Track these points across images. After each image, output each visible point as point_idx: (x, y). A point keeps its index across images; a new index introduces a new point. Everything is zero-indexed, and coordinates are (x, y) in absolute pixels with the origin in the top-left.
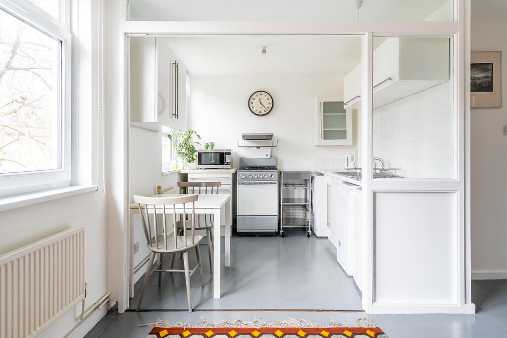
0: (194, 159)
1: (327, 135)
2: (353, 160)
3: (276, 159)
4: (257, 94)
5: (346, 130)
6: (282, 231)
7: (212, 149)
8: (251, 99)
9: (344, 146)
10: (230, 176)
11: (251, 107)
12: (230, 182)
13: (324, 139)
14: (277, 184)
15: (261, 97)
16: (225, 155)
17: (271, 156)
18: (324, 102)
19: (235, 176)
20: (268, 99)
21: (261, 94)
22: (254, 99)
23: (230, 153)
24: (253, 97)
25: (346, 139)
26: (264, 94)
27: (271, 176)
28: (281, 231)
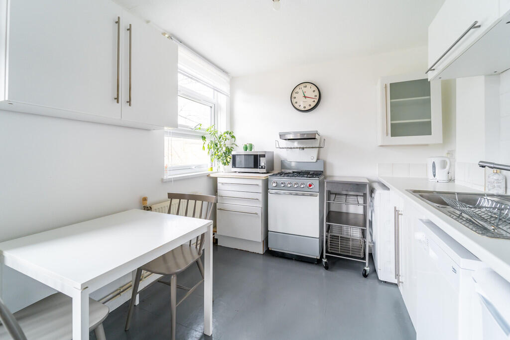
0: (228, 162)
1: (396, 130)
2: (444, 167)
3: (325, 163)
4: (300, 86)
5: (430, 122)
6: (326, 260)
7: (251, 150)
8: (294, 93)
9: (427, 145)
10: (260, 183)
11: (294, 103)
12: (260, 189)
13: (392, 136)
14: (318, 197)
15: (304, 89)
16: (260, 157)
17: (318, 159)
18: (391, 84)
19: (266, 183)
20: (314, 91)
21: (306, 87)
22: (297, 93)
23: (265, 155)
24: (296, 91)
25: (430, 134)
26: (309, 85)
27: (310, 185)
28: (324, 260)
